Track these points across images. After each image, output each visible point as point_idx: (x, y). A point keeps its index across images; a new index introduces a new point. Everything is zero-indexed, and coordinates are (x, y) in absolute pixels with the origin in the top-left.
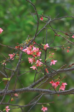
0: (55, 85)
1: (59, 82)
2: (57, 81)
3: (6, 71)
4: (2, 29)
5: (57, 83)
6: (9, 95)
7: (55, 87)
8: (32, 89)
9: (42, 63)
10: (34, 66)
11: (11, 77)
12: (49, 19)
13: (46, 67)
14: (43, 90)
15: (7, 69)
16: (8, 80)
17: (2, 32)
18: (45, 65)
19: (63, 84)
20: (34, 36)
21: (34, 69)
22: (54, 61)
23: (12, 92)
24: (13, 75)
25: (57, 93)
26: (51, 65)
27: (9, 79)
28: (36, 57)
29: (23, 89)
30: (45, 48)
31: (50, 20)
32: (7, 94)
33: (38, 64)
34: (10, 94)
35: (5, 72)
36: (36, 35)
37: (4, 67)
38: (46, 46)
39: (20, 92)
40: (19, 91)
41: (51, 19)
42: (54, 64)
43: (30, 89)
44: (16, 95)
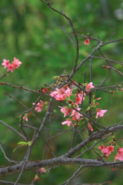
0: (106, 152)
1: (113, 147)
2: (110, 144)
3: (24, 130)
4: (20, 60)
5: (110, 149)
6: (30, 170)
7: (107, 155)
8: (68, 159)
9: (82, 116)
10: (69, 121)
11: (33, 139)
12: (99, 42)
13: (89, 121)
14: (87, 161)
15: (27, 127)
16: (28, 145)
17: (20, 65)
18: (87, 119)
19: (120, 151)
20: (73, 71)
21: (69, 125)
22: (102, 111)
23: (35, 166)
24: (37, 136)
25: (106, 164)
26: (97, 117)
27: (30, 143)
28: (70, 105)
29: (54, 159)
30: (87, 90)
31: (101, 44)
32: (28, 170)
33: (74, 116)
34: (32, 168)
35: (24, 132)
36: (75, 68)
37: (21, 123)
38: (89, 87)
39: (49, 165)
40: (47, 164)
41: (101, 42)
42: (102, 115)
43: (65, 160)
44: (43, 169)
